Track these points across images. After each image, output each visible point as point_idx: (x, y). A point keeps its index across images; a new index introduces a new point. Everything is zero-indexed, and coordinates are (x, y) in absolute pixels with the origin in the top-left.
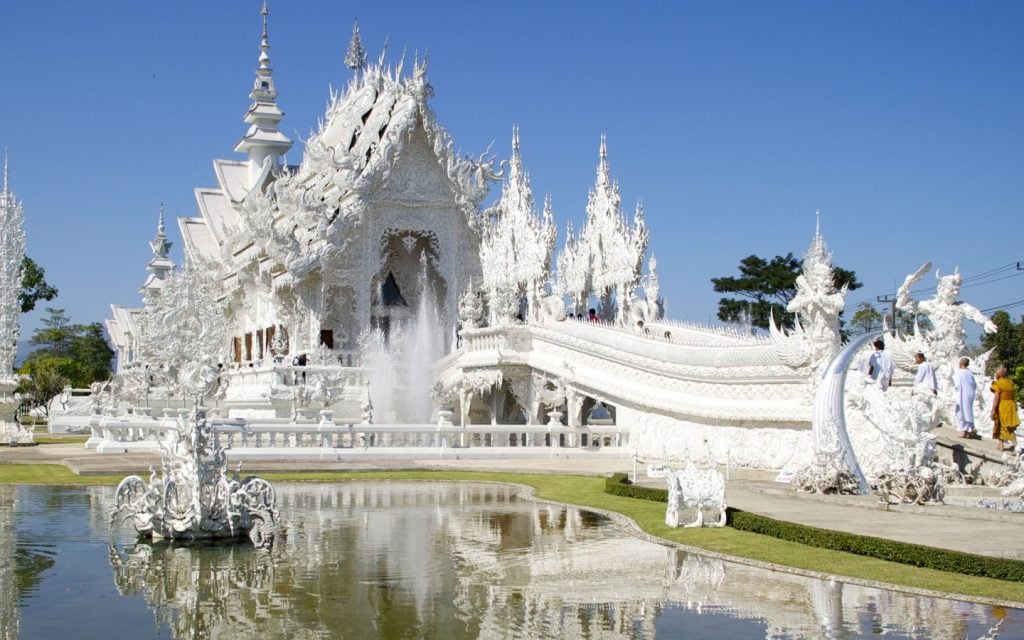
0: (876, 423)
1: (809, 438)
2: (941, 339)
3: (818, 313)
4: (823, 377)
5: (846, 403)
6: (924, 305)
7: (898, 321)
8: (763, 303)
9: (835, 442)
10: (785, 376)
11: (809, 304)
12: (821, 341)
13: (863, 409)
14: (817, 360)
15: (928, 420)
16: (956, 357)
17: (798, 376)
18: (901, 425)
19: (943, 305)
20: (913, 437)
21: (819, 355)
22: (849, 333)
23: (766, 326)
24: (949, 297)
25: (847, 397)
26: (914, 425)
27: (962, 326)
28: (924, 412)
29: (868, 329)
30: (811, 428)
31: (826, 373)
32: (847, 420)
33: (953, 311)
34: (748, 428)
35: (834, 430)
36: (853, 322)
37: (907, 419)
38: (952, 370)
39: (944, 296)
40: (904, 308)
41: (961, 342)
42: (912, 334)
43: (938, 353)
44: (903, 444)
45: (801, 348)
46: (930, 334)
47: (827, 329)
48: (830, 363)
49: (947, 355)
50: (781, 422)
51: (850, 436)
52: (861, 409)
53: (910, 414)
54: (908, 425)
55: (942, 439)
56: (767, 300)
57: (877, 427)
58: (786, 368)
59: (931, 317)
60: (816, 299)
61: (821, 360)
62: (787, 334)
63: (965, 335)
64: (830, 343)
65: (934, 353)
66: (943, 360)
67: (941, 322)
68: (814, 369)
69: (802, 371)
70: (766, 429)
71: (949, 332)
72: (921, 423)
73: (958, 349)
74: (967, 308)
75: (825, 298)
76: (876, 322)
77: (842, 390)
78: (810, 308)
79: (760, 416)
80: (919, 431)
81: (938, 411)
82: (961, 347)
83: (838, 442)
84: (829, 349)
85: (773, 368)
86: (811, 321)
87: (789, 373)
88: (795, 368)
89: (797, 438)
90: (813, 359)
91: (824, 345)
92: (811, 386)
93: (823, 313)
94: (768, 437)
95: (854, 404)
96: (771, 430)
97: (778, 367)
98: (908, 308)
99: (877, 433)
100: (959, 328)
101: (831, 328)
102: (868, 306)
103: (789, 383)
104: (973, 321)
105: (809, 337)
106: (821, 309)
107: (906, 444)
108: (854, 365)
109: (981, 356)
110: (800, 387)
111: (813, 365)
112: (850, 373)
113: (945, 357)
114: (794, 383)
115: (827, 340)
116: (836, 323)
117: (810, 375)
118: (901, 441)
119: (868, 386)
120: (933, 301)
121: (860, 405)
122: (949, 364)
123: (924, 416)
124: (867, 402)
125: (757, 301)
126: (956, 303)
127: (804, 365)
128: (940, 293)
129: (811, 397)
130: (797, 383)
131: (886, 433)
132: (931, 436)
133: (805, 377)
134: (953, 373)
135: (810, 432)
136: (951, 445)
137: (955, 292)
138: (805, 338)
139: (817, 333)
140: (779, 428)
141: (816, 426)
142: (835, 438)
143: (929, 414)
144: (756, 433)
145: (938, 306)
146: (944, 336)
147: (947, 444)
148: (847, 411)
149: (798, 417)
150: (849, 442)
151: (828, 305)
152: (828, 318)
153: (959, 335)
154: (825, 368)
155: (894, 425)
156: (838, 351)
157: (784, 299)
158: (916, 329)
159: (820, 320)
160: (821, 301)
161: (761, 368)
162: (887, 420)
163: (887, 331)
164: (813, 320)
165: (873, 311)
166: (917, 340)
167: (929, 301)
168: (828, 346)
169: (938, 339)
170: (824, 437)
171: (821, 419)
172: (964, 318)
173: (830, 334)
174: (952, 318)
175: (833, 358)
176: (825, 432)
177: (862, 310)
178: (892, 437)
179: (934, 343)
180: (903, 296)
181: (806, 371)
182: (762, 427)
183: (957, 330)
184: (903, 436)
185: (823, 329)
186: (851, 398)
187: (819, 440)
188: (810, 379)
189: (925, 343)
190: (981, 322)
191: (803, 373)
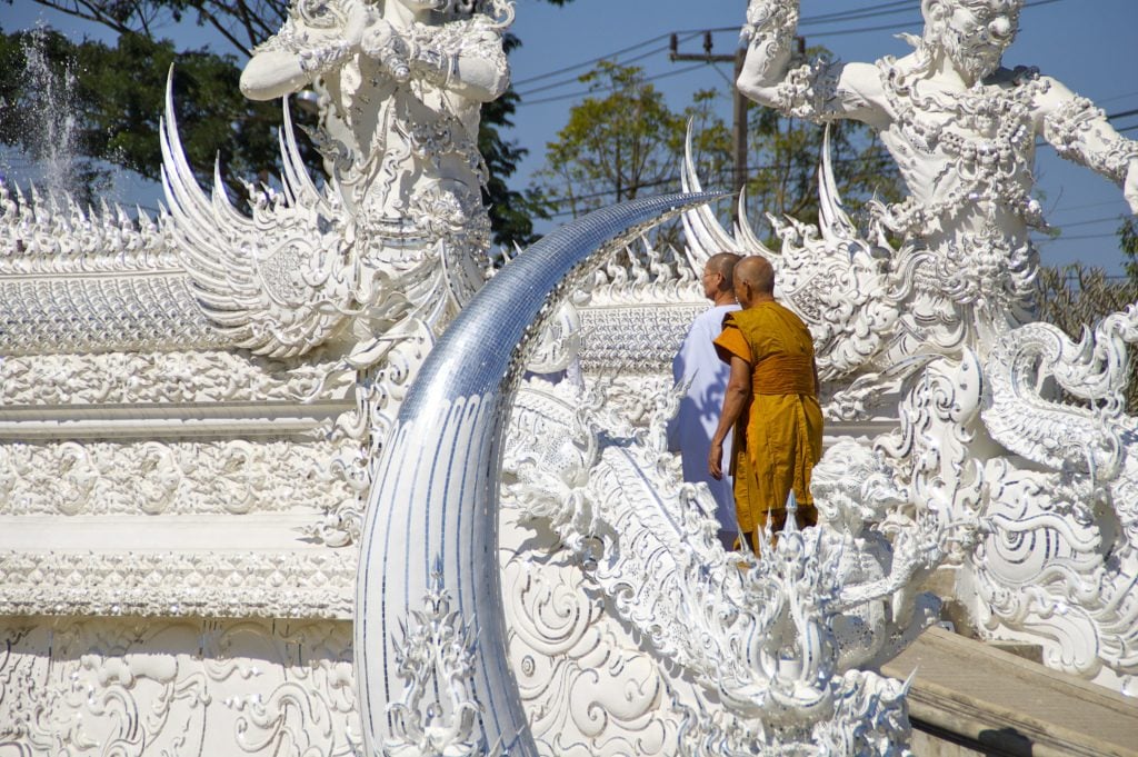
0: (645, 626)
1: (344, 698)
2: (933, 241)
3: (388, 105)
4: (406, 413)
5: (511, 535)
6: (860, 80)
7: (762, 155)
8: (138, 48)
9: (456, 719)
10: (232, 405)
11: (347, 59)
12: (401, 242)
13: (585, 561)
14: (379, 328)
15: (873, 615)
16: (1000, 325)
17: (292, 405)
18: (749, 635)
19: (948, 82)
20: (804, 694)
21: (391, 307)
22: (538, 202)
23: (148, 162)
24: (973, 45)
25: (511, 509)
26: (808, 638)
27: (1025, 179)
28: (857, 579)
29: (628, 189)
30: (345, 654)
31: (418, 388)
32: (515, 614)
33: (991, 114)
34: (52, 655)
35: (449, 659)
36: (561, 154)
37: (773, 605)
38: (983, 382)
39: (950, 41)
40: (773, 93)
41: (1021, 255)
42: (813, 219)
43: (923, 305)
44: (751, 725)
45: (308, 273)
46: (888, 218)
47: (425, 183)
48: (440, 345)
49: (963, 316)
50: (211, 623)
51: (526, 687)
52: (576, 560)
53: (788, 588)
54: (781, 638)
55: (936, 701)
56: (158, 36)
57: (647, 645)
58: (239, 367)
59: (891, 139)
60: (376, 41)
61: (396, 332)
62: (241, 202)
63: (1038, 223)
64: (440, 249)
65: (903, 306)
66: (943, 337)
67: (939, 161)
68: (367, 374)
69: (311, 379)
70: (139, 660)
71: (969, 206)
72: (838, 630)
73: (1008, 287)
74: (1052, 100)
75: (417, 34)
76: (662, 154)
77: (489, 473)
78: (351, 79)
79: (111, 595)
80: (829, 663)
81: (917, 572)
82: (1021, 280)
83: (468, 719)
84: (436, 278)
85: (176, 365)
86: (351, 144)
87: (253, 391)
88: (278, 366)
89: (286, 702)
90: (361, 326)
91: (412, 259)
92: (351, 453)
93: (411, 110)
94: (147, 695)
95: (545, 538)
96: (163, 662)
97: (201, 360)
98: (789, 92)
99: (645, 669)
100: (1015, 189)
101: (448, 179)
102: (625, 77)
103: (248, 437)
104: (1075, 158)
105: (344, 219)
106: (400, 90)
107: (769, 726)
108: (545, 352)
109: (1109, 322)
110: (303, 458)
111: (361, 356)
112: (529, 395)
113: (950, 325)
114: (272, 437)
115: (425, 237)
116: (468, 155)
117: (350, 399)
118: (747, 709)
119: (611, 453)
120: (905, 65)
121: (574, 540)
122: (968, 356)
123: (853, 593)
124: (606, 528)
125: (110, 38)
126: (1003, 76)
127: (324, 351)
128: (934, 26)
129: (352, 502)
130: (291, 437)
131: (690, 676)
132: (884, 687)
133: (327, 410)
134: (985, 396)
135: (344, 667)
136: (976, 729)
137: (1001, 24)
138: (325, 226)
139: (383, 202)
140: (201, 654)
141: (369, 642)
142: (456, 697)
143: (874, 588)
144: (90, 680)
145: (925, 89)
146: (950, 225)
147: (958, 725)
148: (513, 573)
149: (291, 599)
150: (518, 718)
151: (439, 72)
152: (430, 130)
153: (1016, 223)
154: (416, 366)
155: (721, 639)
156: (473, 288)
157: (241, 33)
158: (828, 191)
159: (399, 146)
160: (400, 49)
161: (116, 365)
162: (695, 616)
163: (694, 201)
164: (363, 138)
165: (649, 101)
166: (831, 240)
167: (886, 64)
168: (431, 266)
169: (921, 243)
170: (402, 694)
171: (395, 610)
172: (1035, 143)
173: (440, 206)
174: (983, 145)
175: (453, 323)
176: (409, 669)
177: (601, 96)
178: (712, 695)
179: (902, 259)
180: (771, 38)
181: (332, 380)
182: (119, 651)
183: (1003, 202)
184: (755, 689)
185: (408, 183)
186: (533, 509)
187: (381, 709)
188: (347, 420)
189: (864, 258)
190: (1114, 163)
191: (318, 389)
